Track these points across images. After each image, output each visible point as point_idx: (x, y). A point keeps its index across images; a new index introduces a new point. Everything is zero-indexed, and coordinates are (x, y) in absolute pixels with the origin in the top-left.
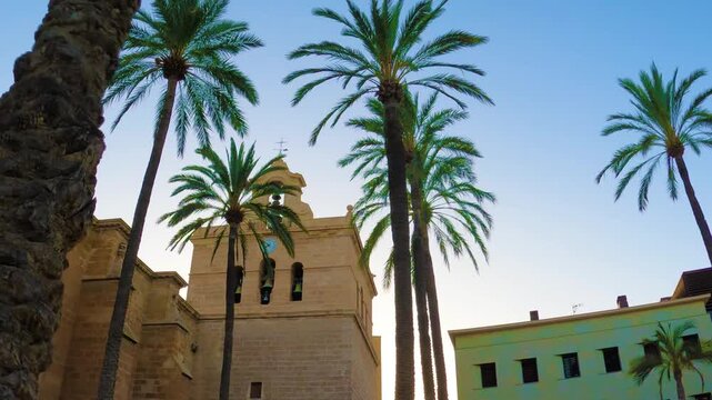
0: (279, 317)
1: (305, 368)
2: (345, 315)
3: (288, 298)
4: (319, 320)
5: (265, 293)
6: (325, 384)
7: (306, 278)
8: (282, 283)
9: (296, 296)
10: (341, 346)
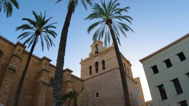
0: (100, 75)
1: (108, 86)
2: (116, 69)
3: (102, 69)
4: (110, 72)
5: (97, 70)
6: (114, 89)
7: (105, 63)
8: (100, 66)
9: (104, 68)
10: (116, 77)
